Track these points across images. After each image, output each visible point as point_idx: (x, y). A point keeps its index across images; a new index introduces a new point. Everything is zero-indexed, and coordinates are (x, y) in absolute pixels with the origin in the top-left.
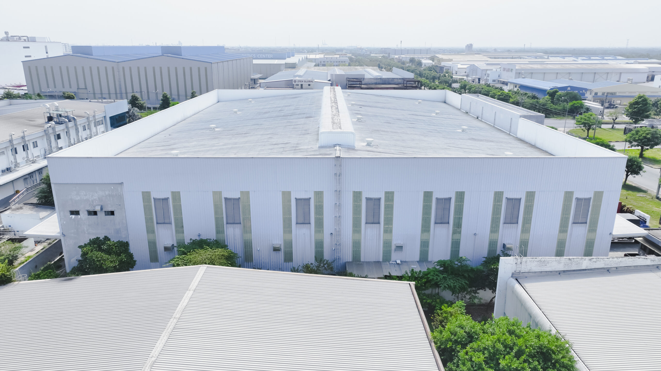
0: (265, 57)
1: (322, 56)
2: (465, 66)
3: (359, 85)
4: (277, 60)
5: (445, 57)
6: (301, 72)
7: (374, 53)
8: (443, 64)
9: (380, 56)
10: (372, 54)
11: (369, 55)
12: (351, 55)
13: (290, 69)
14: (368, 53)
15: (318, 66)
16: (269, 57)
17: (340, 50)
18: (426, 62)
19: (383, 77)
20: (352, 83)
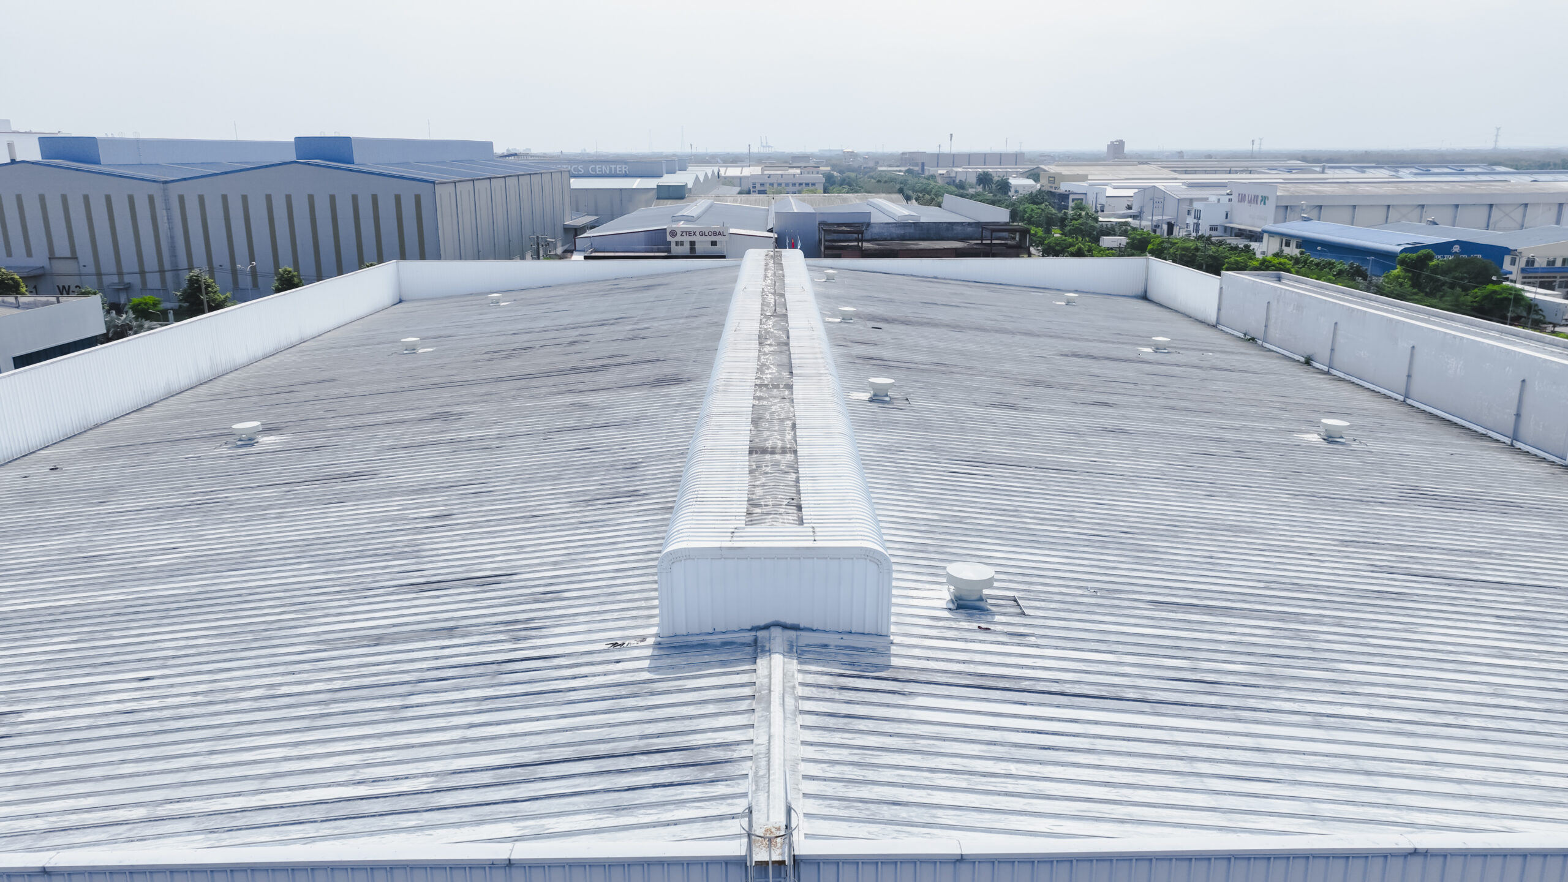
0: (608, 172)
1: (757, 170)
2: (1130, 192)
3: (856, 243)
4: (639, 180)
5: (1065, 171)
6: (694, 208)
7: (886, 164)
8: (1064, 187)
9: (900, 171)
10: (881, 166)
11: (873, 169)
12: (829, 168)
13: (670, 201)
14: (871, 164)
15: (749, 192)
16: (618, 172)
17: (805, 157)
18: (1021, 184)
19: (923, 220)
20: (835, 236)
